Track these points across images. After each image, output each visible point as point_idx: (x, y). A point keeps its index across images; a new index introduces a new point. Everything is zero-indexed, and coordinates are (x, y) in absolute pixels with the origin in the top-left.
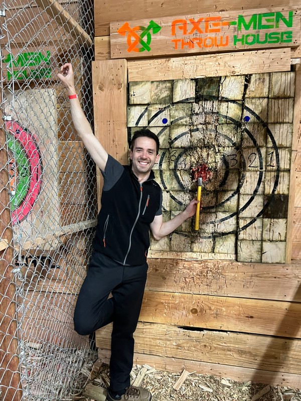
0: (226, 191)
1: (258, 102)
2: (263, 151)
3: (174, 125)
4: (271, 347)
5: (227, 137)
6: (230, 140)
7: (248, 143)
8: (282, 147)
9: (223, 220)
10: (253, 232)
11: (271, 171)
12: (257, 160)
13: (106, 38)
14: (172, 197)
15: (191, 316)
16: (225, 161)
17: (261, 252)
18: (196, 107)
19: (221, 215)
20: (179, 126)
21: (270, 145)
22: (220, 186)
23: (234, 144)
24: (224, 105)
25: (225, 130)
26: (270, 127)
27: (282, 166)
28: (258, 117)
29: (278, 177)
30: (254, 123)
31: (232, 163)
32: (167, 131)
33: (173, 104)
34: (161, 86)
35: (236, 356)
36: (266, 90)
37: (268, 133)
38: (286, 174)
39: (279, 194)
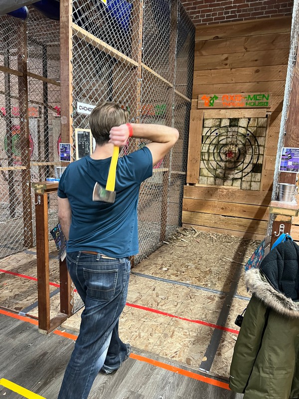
0: (239, 162)
1: (253, 128)
2: (254, 147)
3: (220, 135)
4: (251, 223)
5: (241, 141)
6: (242, 142)
7: (248, 143)
8: (261, 146)
9: (237, 173)
10: (248, 178)
11: (256, 155)
12: (251, 150)
13: (196, 100)
14: (217, 163)
15: (221, 210)
16: (239, 150)
17: (250, 186)
18: (229, 129)
19: (236, 171)
20: (222, 136)
21: (256, 145)
22: (237, 160)
23: (243, 144)
24: (240, 128)
25: (240, 138)
26: (257, 138)
27: (260, 153)
28: (252, 134)
29: (258, 157)
30: (251, 136)
31: (242, 151)
32: (217, 137)
33: (221, 127)
34: (217, 120)
35: (238, 227)
36: (256, 124)
37: (256, 140)
38: (262, 156)
39: (259, 164)
